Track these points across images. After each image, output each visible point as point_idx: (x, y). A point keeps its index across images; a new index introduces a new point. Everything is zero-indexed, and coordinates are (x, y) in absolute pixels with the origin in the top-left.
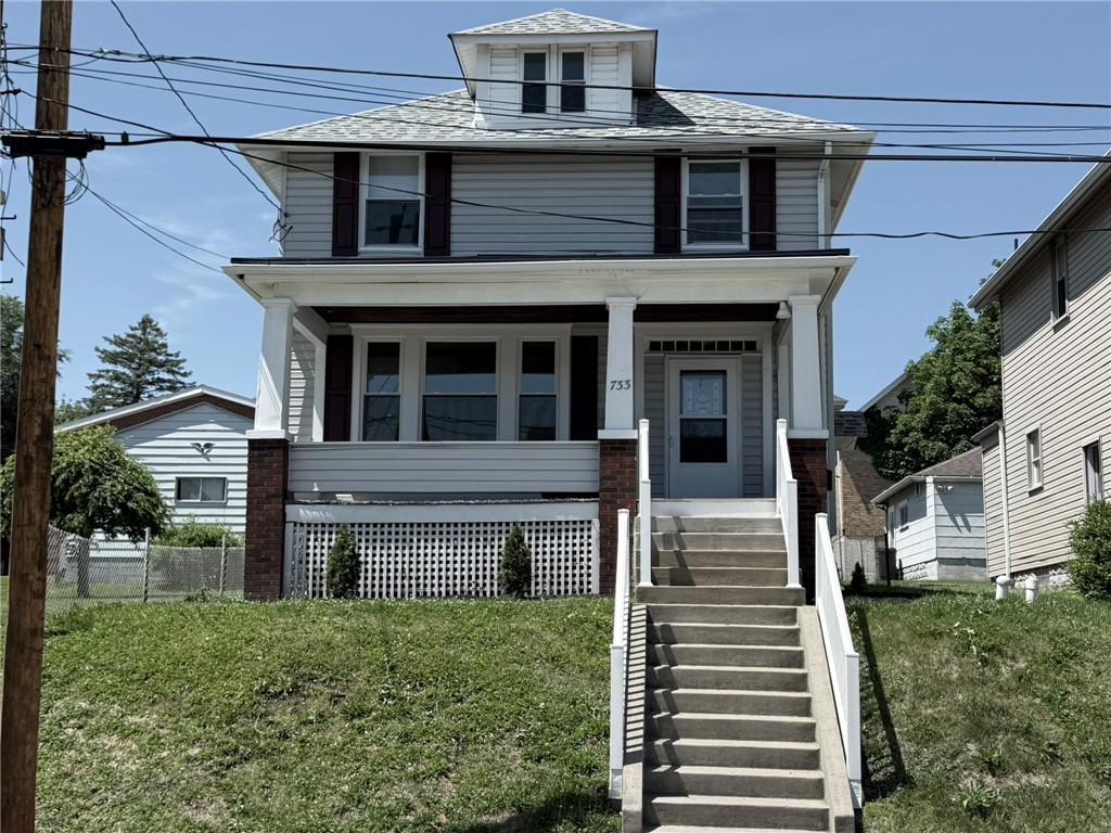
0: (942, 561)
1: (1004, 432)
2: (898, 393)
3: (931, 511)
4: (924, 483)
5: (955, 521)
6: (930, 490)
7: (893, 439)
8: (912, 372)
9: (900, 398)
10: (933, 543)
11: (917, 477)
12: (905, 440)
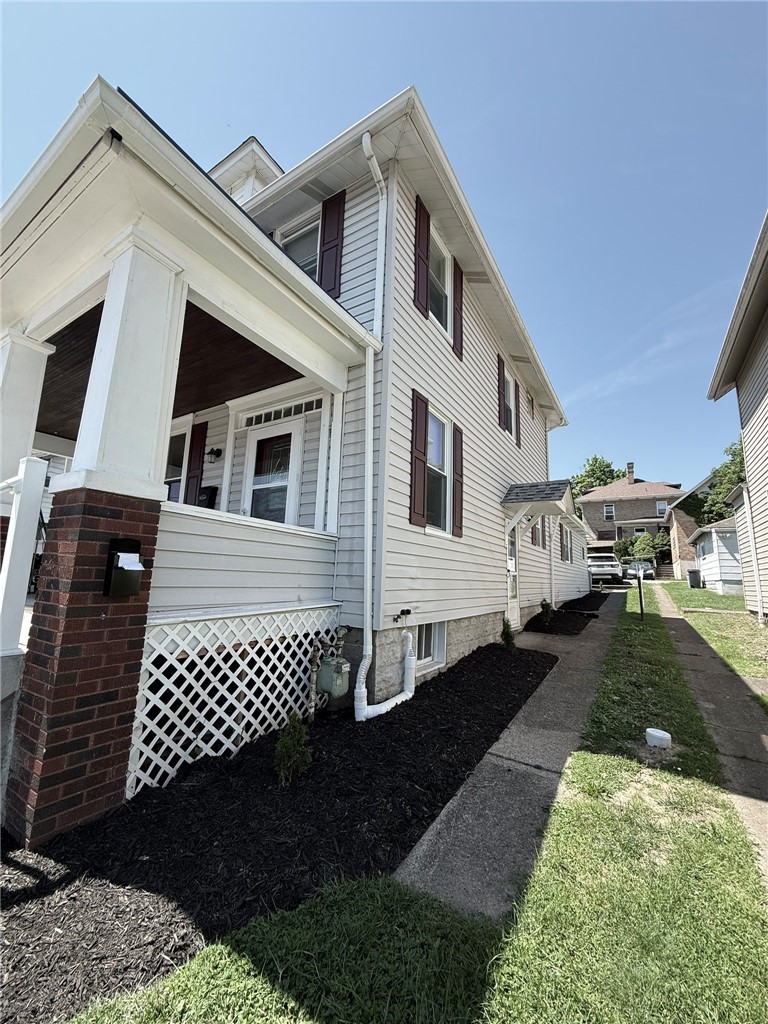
0: (725, 582)
1: (749, 492)
2: (709, 484)
3: (715, 550)
4: (710, 533)
5: (734, 556)
6: (714, 536)
7: (705, 508)
8: (715, 474)
9: (710, 487)
10: (718, 570)
11: (706, 529)
12: (713, 508)
